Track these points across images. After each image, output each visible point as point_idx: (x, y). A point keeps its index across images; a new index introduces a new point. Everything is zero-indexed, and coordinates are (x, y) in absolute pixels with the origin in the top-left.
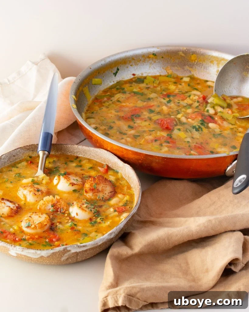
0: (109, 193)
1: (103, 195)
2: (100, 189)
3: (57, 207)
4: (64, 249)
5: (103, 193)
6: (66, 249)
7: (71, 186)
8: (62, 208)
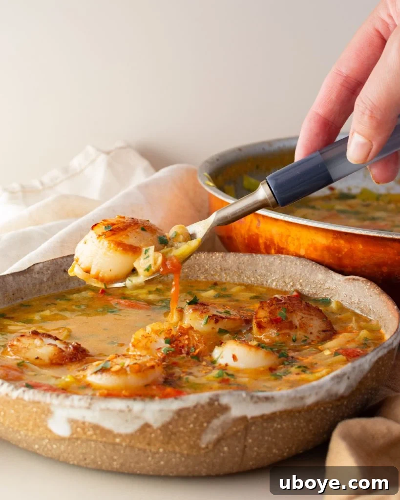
0: (319, 332)
1: (306, 335)
2: (296, 322)
3: (181, 344)
4: (211, 399)
5: (306, 331)
6: (217, 400)
7: (212, 323)
8: (194, 346)
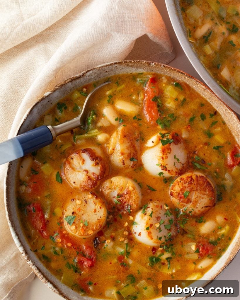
0: (202, 207)
1: (193, 208)
3: (125, 200)
8: (130, 205)
